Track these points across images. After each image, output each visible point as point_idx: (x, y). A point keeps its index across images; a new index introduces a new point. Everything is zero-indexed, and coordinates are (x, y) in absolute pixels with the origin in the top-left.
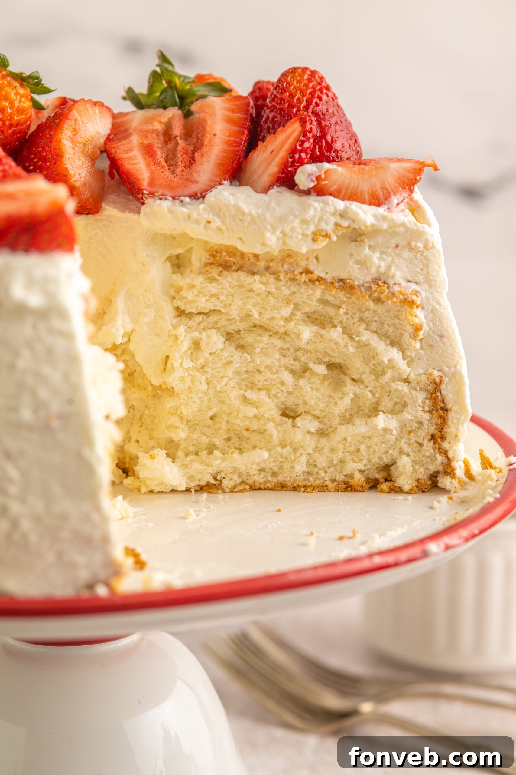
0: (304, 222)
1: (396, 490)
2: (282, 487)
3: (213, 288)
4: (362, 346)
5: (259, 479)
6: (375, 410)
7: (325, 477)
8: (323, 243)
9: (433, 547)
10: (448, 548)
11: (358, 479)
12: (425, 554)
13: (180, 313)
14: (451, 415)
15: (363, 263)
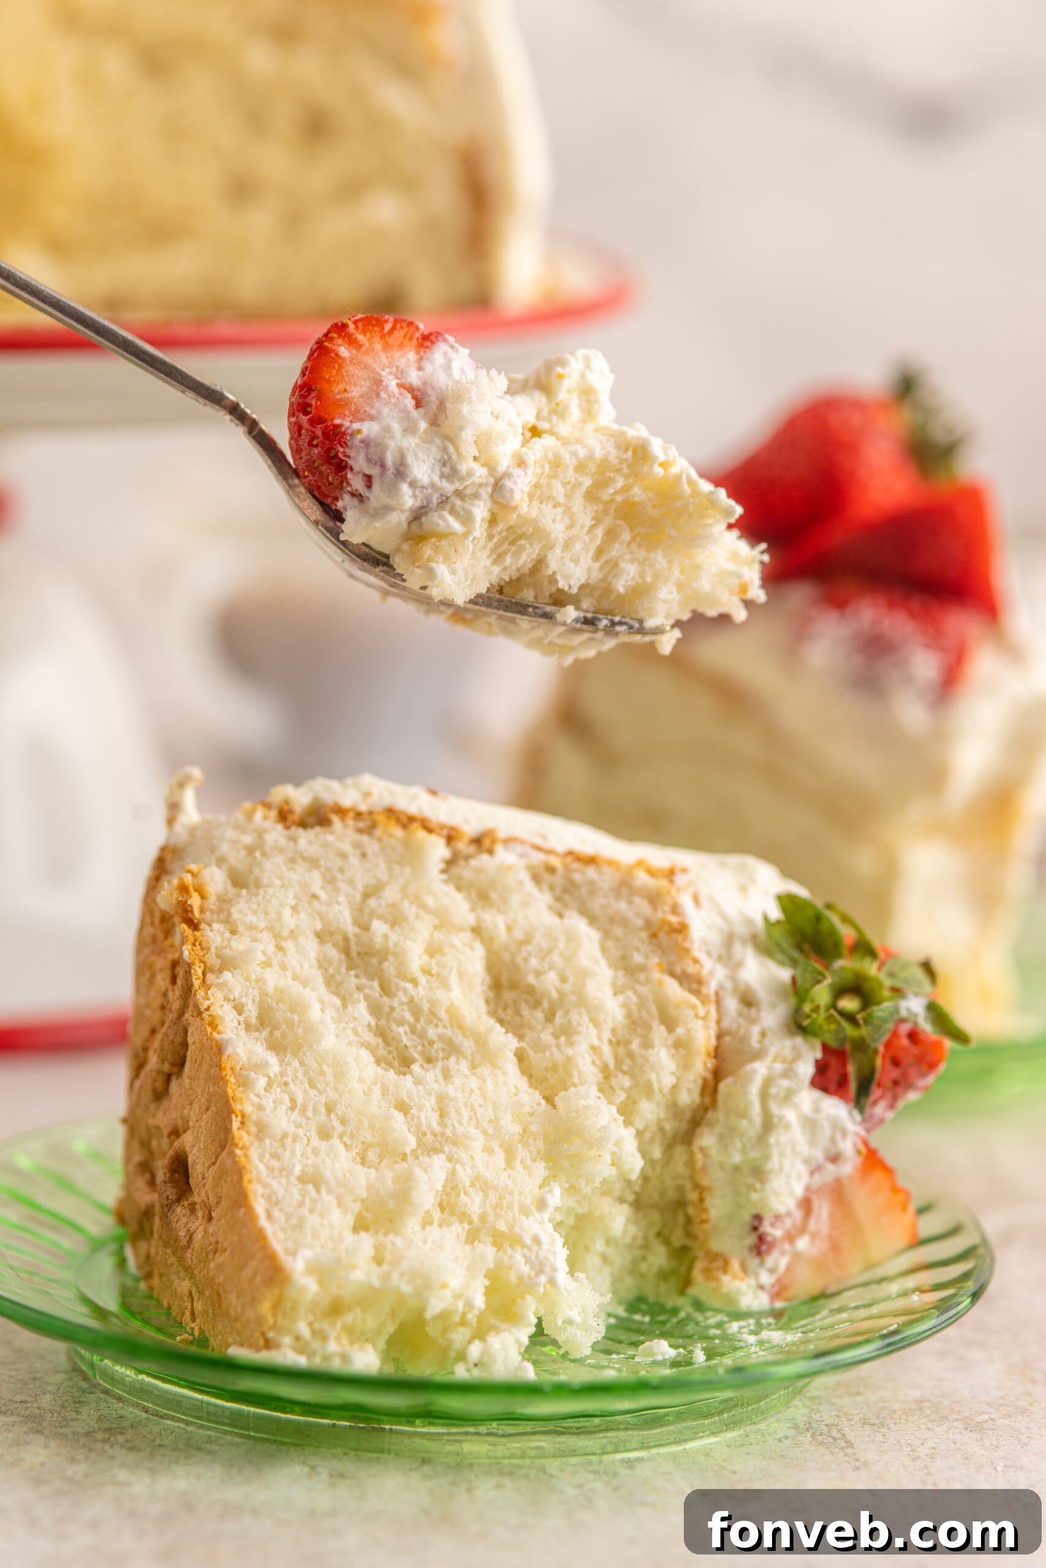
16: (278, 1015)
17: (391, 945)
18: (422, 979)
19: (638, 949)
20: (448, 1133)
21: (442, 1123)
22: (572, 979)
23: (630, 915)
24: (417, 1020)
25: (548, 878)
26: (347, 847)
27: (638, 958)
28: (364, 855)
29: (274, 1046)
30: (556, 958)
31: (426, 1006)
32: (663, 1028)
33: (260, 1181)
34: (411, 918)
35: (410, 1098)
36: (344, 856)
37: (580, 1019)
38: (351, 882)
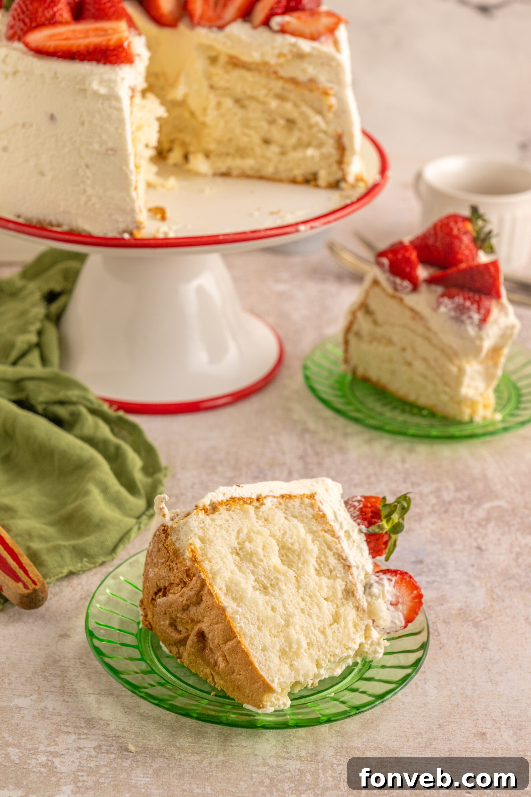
0: (273, 48)
1: (317, 186)
2: (261, 178)
3: (227, 77)
4: (303, 114)
5: (250, 172)
6: (309, 145)
7: (283, 175)
8: (282, 60)
9: (302, 228)
10: (312, 228)
11: (300, 178)
12: (297, 231)
13: (212, 87)
14: (348, 153)
15: (304, 71)
16: (233, 588)
17: (253, 550)
18: (264, 559)
19: (313, 525)
20: (288, 613)
21: (286, 610)
22: (302, 543)
23: (308, 514)
24: (265, 573)
25: (280, 507)
26: (227, 518)
27: (314, 529)
28: (232, 518)
29: (234, 599)
30: (295, 537)
31: (267, 568)
32: (329, 551)
33: (253, 655)
34: (255, 538)
35: (275, 604)
36: (227, 521)
37: (308, 557)
38: (233, 530)
